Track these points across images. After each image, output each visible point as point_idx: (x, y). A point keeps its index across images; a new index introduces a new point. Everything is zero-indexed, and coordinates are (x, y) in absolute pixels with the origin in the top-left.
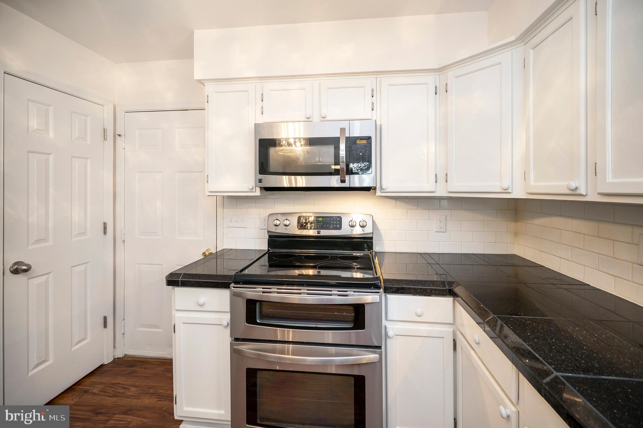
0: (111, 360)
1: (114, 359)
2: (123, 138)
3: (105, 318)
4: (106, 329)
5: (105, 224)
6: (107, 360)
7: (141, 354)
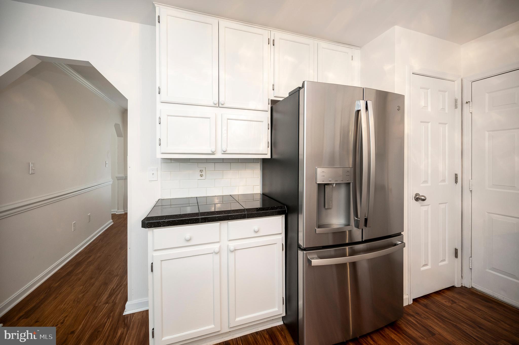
0: (460, 286)
1: (462, 286)
2: (471, 105)
3: (456, 250)
4: (456, 259)
5: (456, 174)
6: (458, 285)
7: (487, 292)
